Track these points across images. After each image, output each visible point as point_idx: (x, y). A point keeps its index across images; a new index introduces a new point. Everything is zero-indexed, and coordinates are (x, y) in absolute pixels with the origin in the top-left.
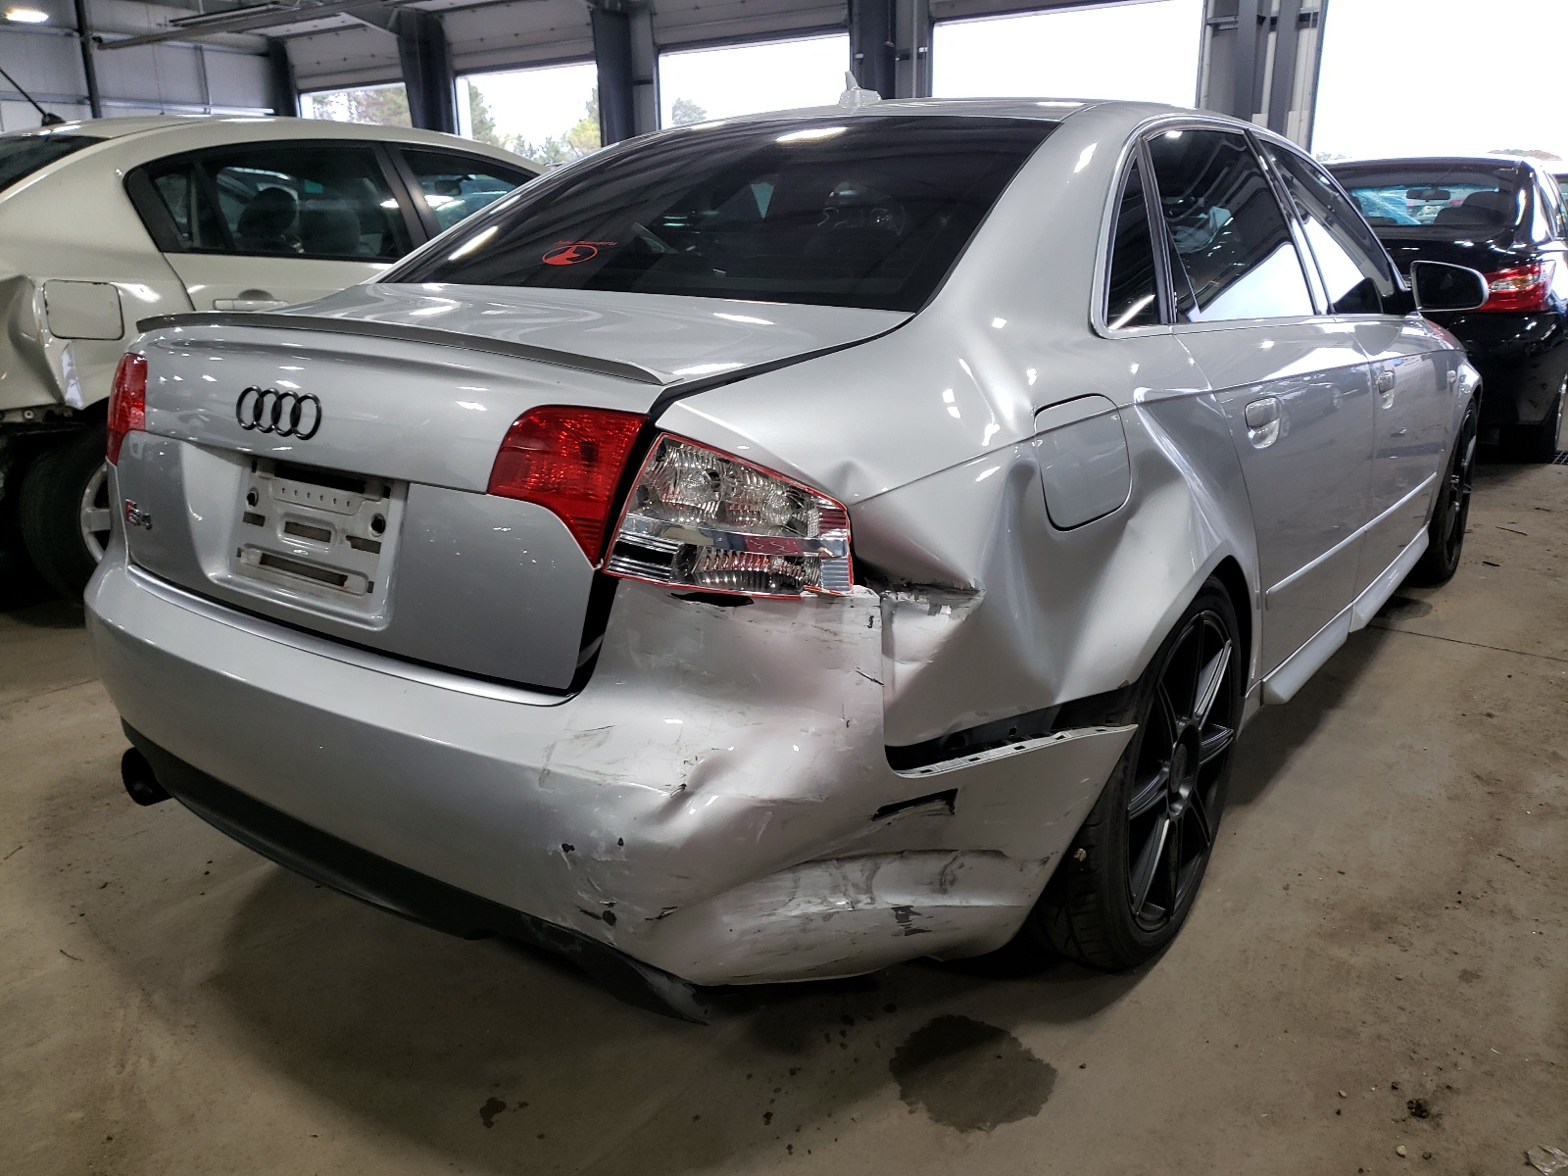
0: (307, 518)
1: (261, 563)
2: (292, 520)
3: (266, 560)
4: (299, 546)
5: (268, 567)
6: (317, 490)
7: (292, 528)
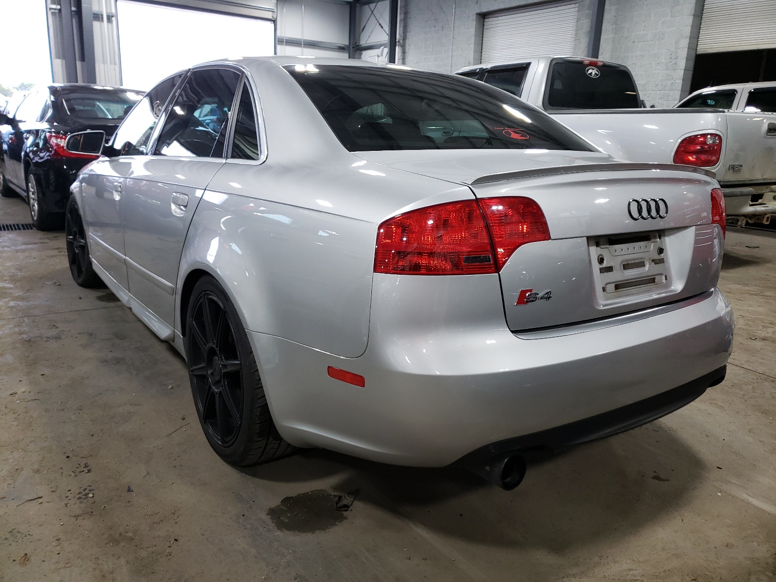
0: (631, 260)
1: (616, 289)
2: (625, 263)
3: (617, 287)
4: (631, 273)
5: (619, 290)
6: (631, 245)
7: (626, 266)
